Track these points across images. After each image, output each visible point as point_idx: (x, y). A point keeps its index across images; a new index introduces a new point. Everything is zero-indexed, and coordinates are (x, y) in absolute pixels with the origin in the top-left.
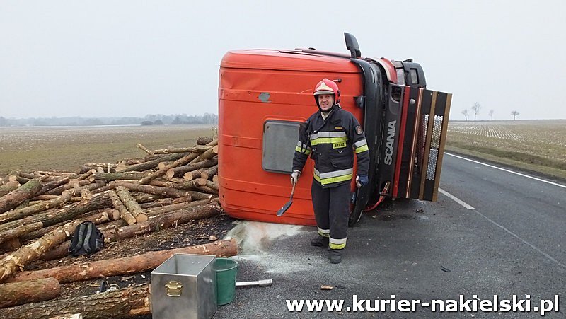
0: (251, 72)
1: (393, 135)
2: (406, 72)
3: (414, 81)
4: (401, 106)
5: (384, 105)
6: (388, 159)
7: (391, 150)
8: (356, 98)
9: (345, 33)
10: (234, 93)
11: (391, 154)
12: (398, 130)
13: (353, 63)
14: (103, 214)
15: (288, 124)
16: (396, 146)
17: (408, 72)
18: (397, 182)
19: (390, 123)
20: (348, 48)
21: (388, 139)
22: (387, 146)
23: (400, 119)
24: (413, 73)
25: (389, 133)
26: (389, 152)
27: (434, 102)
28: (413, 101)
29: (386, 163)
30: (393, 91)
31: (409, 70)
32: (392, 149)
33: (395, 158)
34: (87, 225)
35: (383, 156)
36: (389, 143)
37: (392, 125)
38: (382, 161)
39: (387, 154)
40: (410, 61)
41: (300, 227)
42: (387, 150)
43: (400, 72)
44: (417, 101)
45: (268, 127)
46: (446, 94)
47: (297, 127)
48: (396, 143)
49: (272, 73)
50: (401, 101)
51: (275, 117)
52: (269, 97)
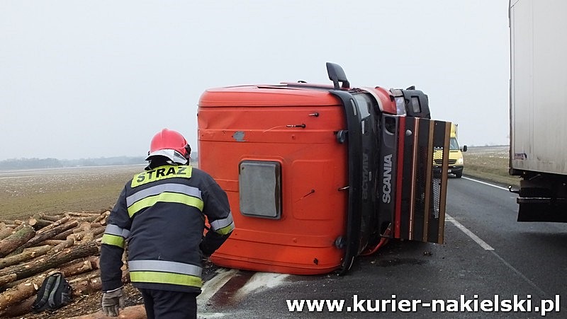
0: (225, 110)
1: (390, 170)
2: (407, 101)
3: (416, 110)
4: (396, 138)
5: (377, 138)
6: (387, 197)
7: (389, 187)
8: (336, 133)
9: (327, 64)
10: (210, 133)
11: (389, 192)
12: (395, 164)
13: (332, 94)
14: (86, 262)
15: (263, 165)
16: (394, 181)
17: (408, 101)
18: (398, 222)
19: (386, 157)
20: (331, 79)
21: (385, 174)
22: (385, 182)
23: (395, 152)
24: (415, 102)
25: (385, 168)
26: (387, 190)
27: (432, 132)
28: (409, 132)
29: (385, 201)
30: (386, 122)
31: (410, 98)
32: (389, 185)
33: (394, 194)
34: (57, 277)
35: (381, 193)
36: (386, 179)
37: (388, 159)
39: (384, 192)
40: (412, 88)
41: (285, 276)
42: (385, 187)
43: (400, 101)
44: (413, 132)
45: (243, 168)
46: (445, 122)
47: (272, 167)
48: (394, 178)
49: (246, 110)
50: (396, 132)
51: (251, 157)
52: (243, 135)
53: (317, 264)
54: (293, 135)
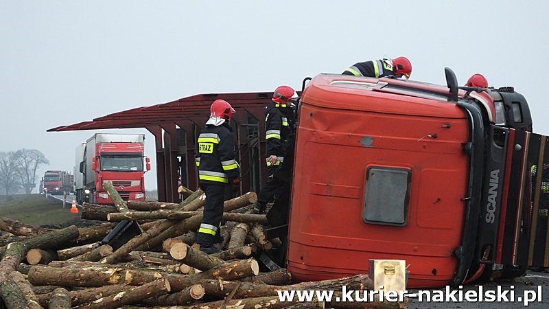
0: (350, 113)
1: (496, 186)
2: (507, 108)
3: (517, 119)
4: (505, 151)
6: (491, 216)
7: (494, 206)
8: (463, 145)
9: (445, 69)
10: (331, 135)
11: (494, 210)
12: (502, 180)
13: (459, 106)
15: (395, 171)
16: (499, 200)
17: (509, 107)
18: (501, 245)
19: (492, 173)
21: (490, 191)
22: (489, 200)
23: (503, 167)
24: (515, 109)
25: (491, 185)
26: (491, 208)
27: (542, 148)
28: (519, 146)
29: (488, 221)
30: (495, 134)
31: (510, 104)
32: (494, 203)
33: (498, 215)
35: (484, 212)
36: (491, 197)
37: (495, 175)
38: (482, 220)
39: (488, 210)
42: (489, 205)
43: (499, 106)
44: (523, 146)
45: (373, 174)
47: (404, 174)
48: (500, 196)
49: (375, 115)
50: (505, 146)
51: (378, 164)
52: (372, 141)
53: (435, 274)
54: (425, 144)
